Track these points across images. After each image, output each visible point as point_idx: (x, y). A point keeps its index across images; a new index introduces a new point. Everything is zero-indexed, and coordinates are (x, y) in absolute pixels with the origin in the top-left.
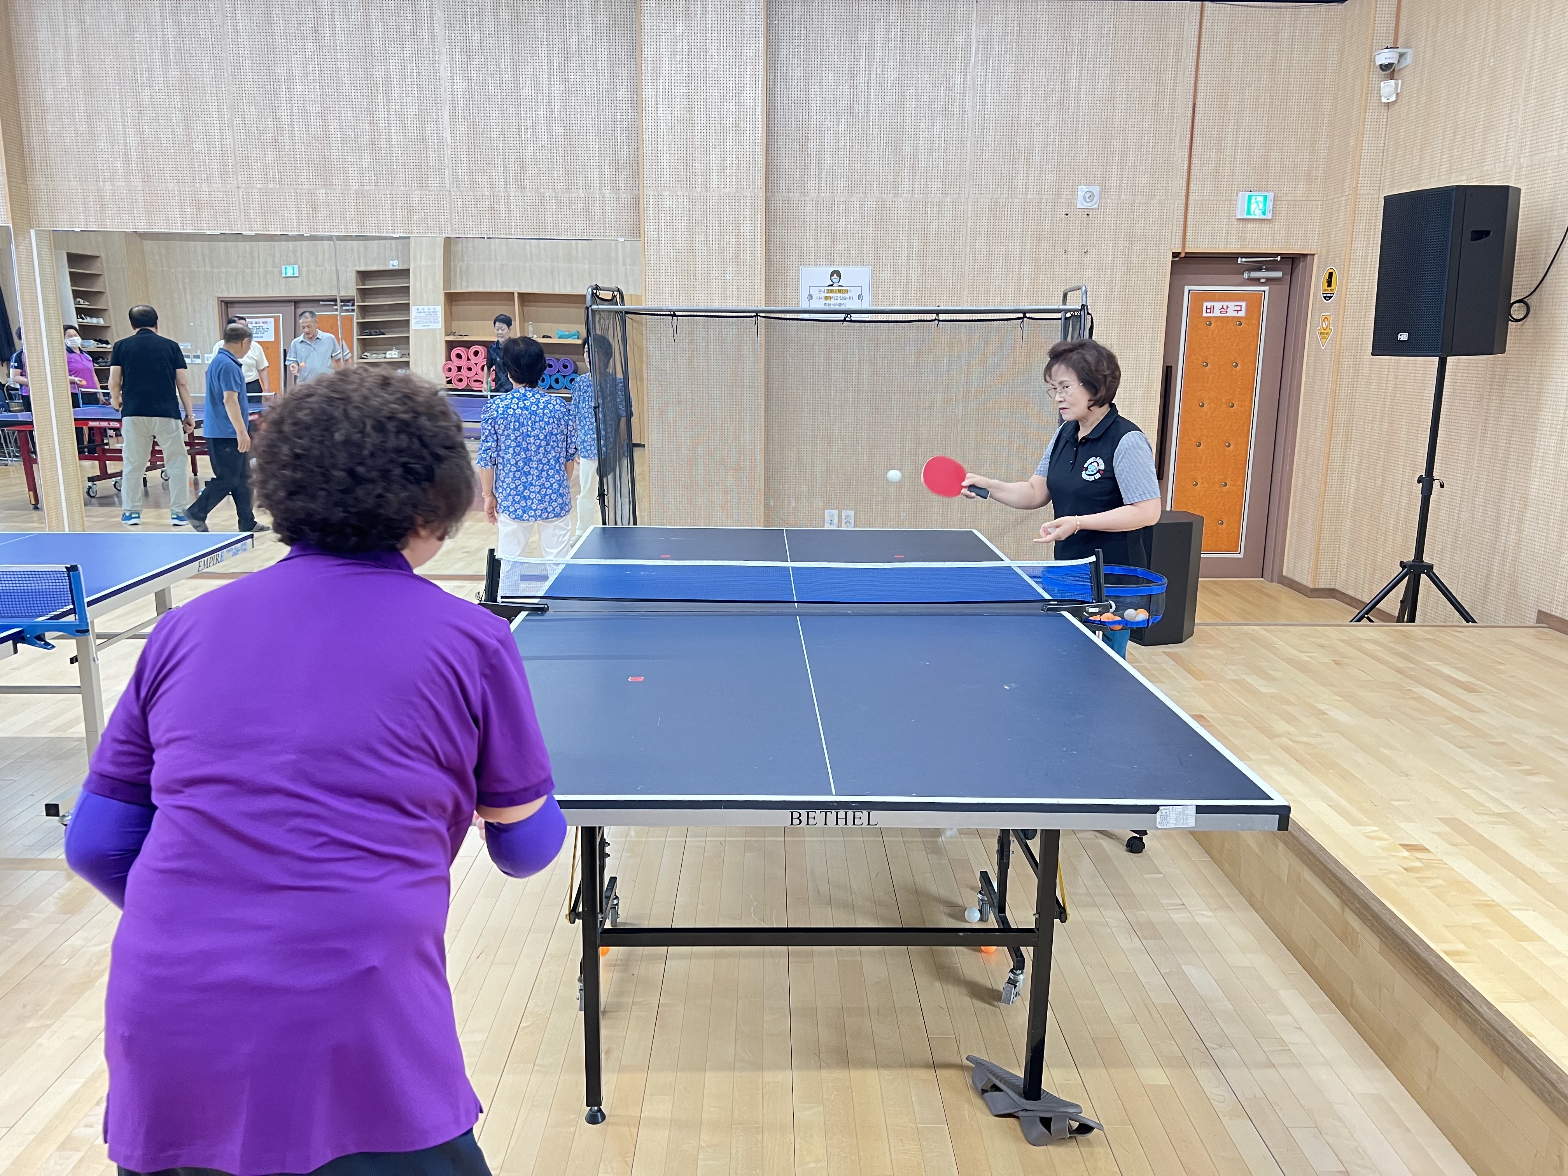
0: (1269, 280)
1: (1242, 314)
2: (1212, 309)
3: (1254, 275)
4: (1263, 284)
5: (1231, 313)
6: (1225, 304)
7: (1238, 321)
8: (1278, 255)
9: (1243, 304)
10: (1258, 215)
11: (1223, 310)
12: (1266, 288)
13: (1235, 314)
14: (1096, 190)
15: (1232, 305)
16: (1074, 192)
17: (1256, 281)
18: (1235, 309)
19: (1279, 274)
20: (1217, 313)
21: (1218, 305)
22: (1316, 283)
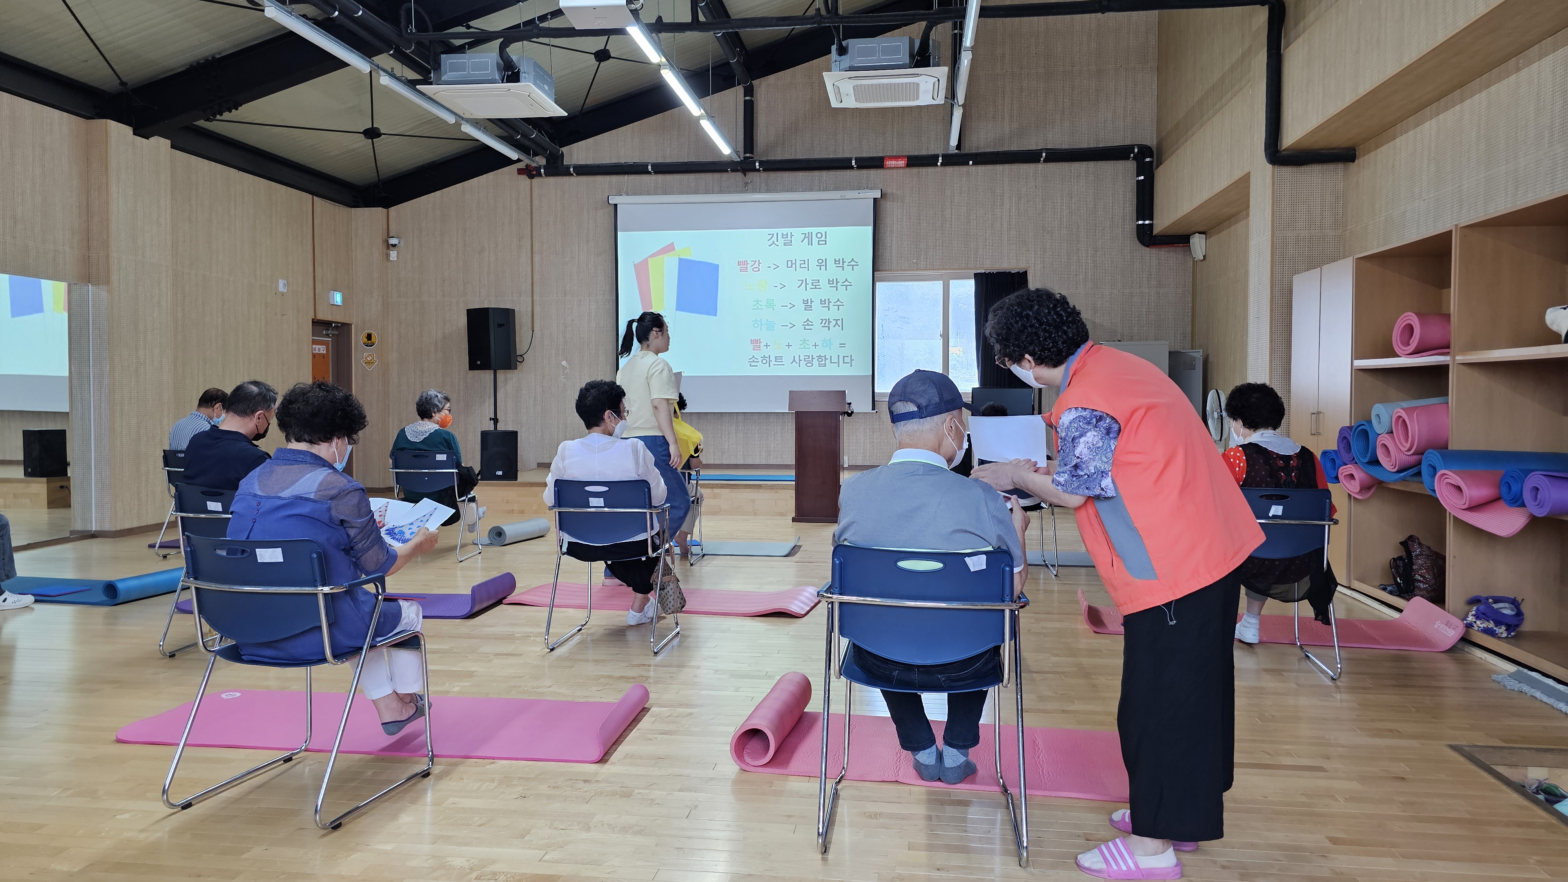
0: (333, 335)
1: (325, 352)
2: (315, 349)
3: (331, 332)
5: (321, 352)
7: (323, 355)
8: (339, 323)
9: (325, 347)
10: (340, 304)
11: (319, 350)
12: (330, 339)
14: (286, 282)
15: (321, 347)
16: (278, 282)
17: (327, 335)
18: (323, 350)
19: (336, 332)
20: (317, 352)
21: (319, 347)
22: (357, 338)
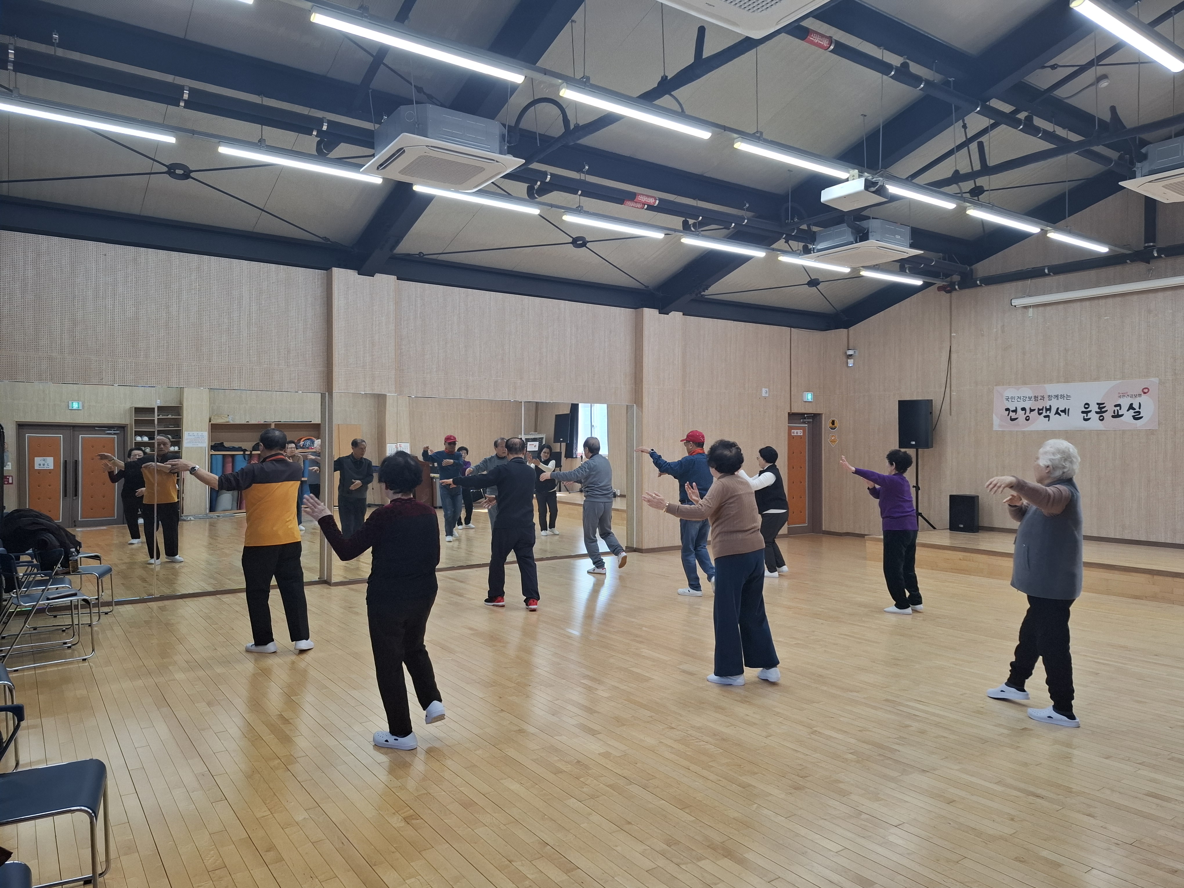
0: (808, 422)
1: (802, 434)
3: (805, 420)
4: (806, 424)
5: (799, 434)
6: (797, 431)
7: (801, 437)
8: (812, 414)
10: (811, 400)
11: (797, 433)
12: (807, 425)
13: (800, 434)
14: (767, 390)
15: (799, 431)
16: (761, 390)
17: (804, 423)
18: (800, 433)
19: (811, 420)
20: (795, 434)
21: (795, 431)
22: (825, 424)
